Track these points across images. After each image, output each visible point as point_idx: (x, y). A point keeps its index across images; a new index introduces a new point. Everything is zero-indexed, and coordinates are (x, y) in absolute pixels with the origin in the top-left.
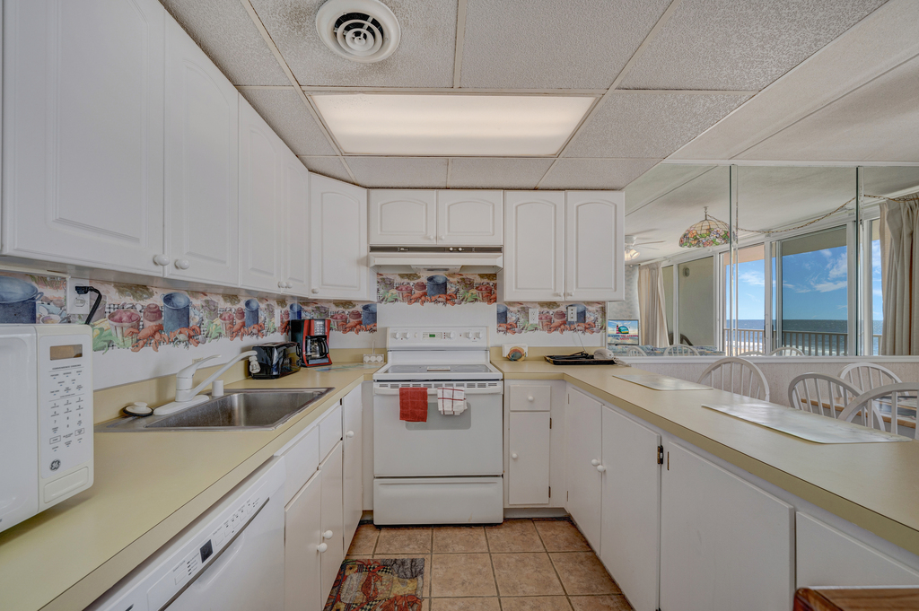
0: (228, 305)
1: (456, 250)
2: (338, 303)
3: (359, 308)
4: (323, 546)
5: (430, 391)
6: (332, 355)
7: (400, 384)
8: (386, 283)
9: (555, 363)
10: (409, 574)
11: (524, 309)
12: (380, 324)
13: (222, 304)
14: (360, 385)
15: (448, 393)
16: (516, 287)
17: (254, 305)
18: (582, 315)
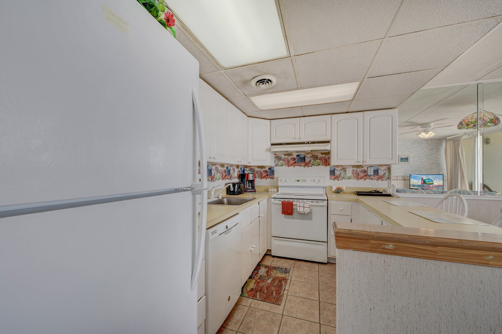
0: (222, 168)
1: (308, 143)
2: (258, 167)
3: (267, 169)
4: (253, 249)
5: (294, 203)
6: (256, 188)
7: (282, 200)
8: (278, 158)
9: (358, 195)
10: (284, 272)
11: (344, 169)
12: (275, 176)
13: (220, 168)
14: (266, 199)
15: (302, 204)
16: (337, 159)
17: (229, 168)
18: (376, 172)
